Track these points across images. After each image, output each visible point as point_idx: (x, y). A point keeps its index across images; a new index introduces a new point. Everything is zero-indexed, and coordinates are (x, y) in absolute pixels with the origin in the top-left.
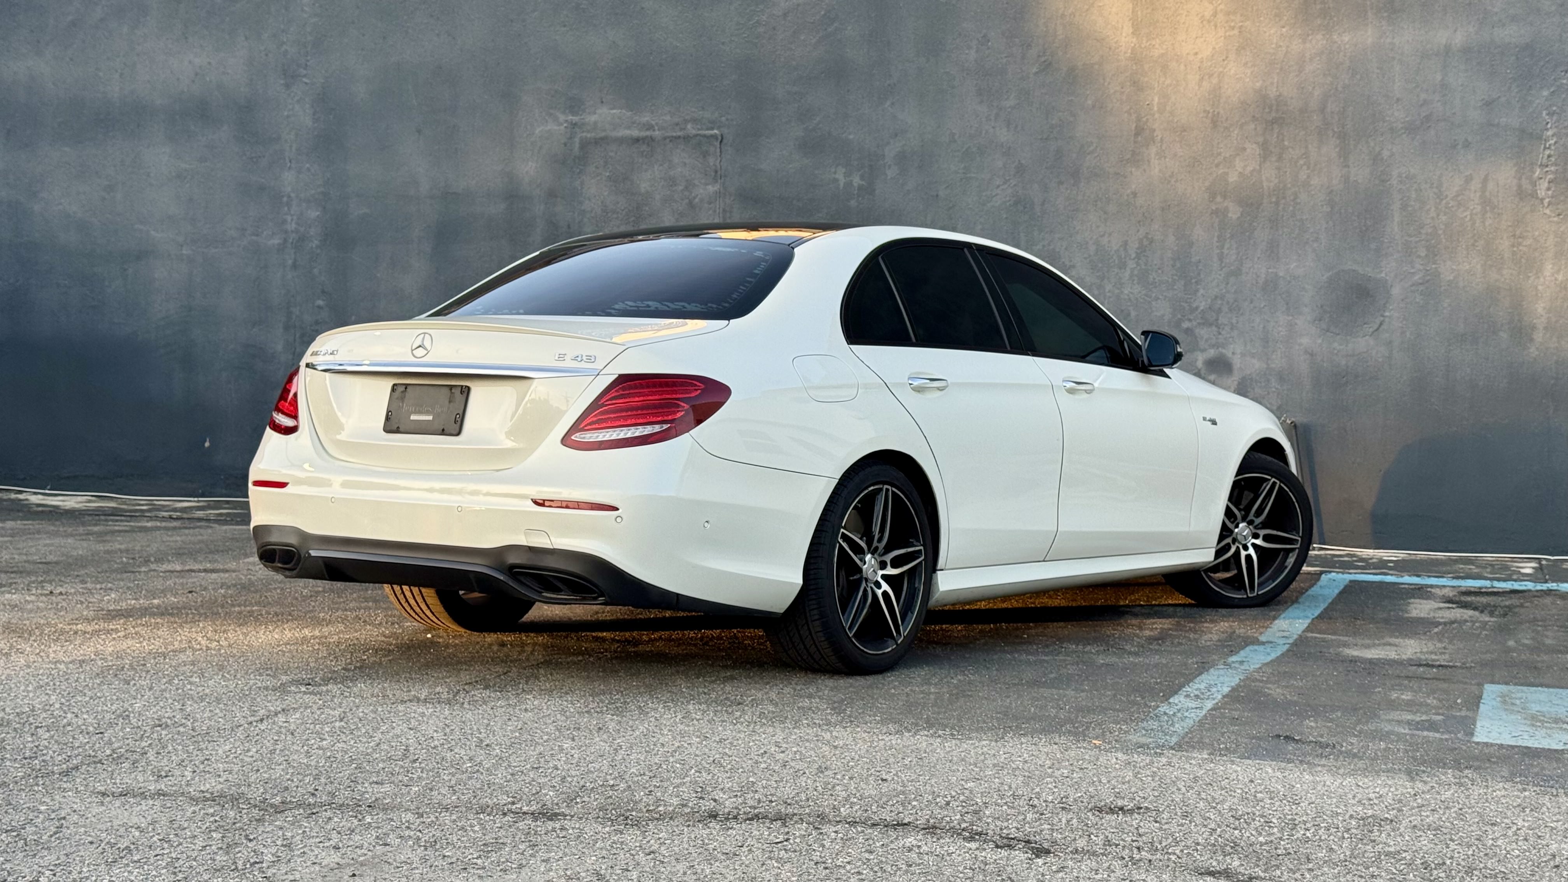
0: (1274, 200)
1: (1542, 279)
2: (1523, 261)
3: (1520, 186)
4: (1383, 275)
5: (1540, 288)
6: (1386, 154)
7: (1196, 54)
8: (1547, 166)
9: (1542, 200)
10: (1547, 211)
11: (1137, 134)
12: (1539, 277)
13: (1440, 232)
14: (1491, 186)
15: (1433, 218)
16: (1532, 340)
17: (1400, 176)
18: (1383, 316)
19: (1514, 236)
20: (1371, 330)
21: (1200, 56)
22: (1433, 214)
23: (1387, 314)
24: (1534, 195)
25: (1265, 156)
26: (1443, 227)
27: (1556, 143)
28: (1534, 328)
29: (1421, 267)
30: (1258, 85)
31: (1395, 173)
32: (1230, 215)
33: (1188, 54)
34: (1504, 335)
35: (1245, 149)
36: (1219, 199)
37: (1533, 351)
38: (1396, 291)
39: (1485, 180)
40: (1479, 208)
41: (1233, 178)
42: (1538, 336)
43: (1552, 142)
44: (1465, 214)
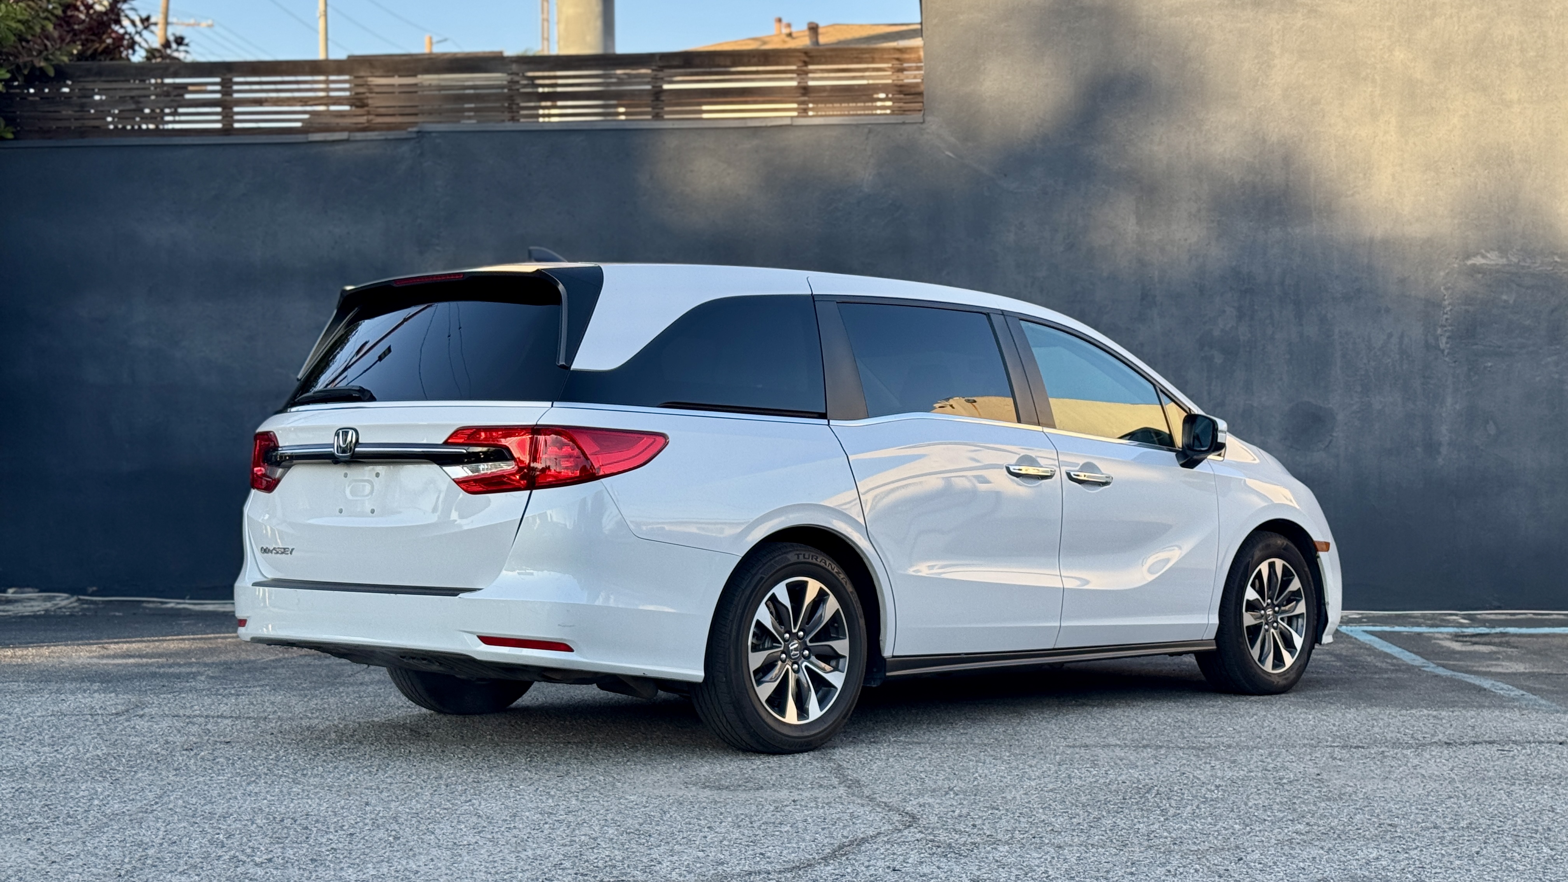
0: (1248, 349)
1: (1444, 409)
2: (1431, 395)
3: (1426, 341)
4: (1330, 405)
5: (1444, 415)
6: (1329, 316)
7: (1186, 240)
8: (1445, 326)
9: (1443, 351)
10: (1447, 359)
11: (1143, 299)
12: (1442, 407)
13: (1371, 374)
14: (1406, 340)
15: (1365, 364)
16: (1439, 453)
17: (1340, 332)
18: (1331, 436)
19: (1424, 377)
20: (1323, 447)
21: (1189, 241)
22: (1365, 361)
23: (1335, 434)
24: (1437, 347)
25: (1240, 318)
26: (1372, 370)
27: (1451, 310)
28: (1440, 444)
29: (1357, 400)
30: (1234, 264)
31: (1337, 331)
32: (1216, 360)
33: (1180, 240)
34: (1419, 449)
35: (1224, 311)
36: (1206, 348)
37: (1440, 461)
38: (1340, 417)
39: (1402, 337)
40: (1398, 357)
41: (1217, 333)
42: (1444, 450)
43: (1448, 309)
44: (1389, 360)
